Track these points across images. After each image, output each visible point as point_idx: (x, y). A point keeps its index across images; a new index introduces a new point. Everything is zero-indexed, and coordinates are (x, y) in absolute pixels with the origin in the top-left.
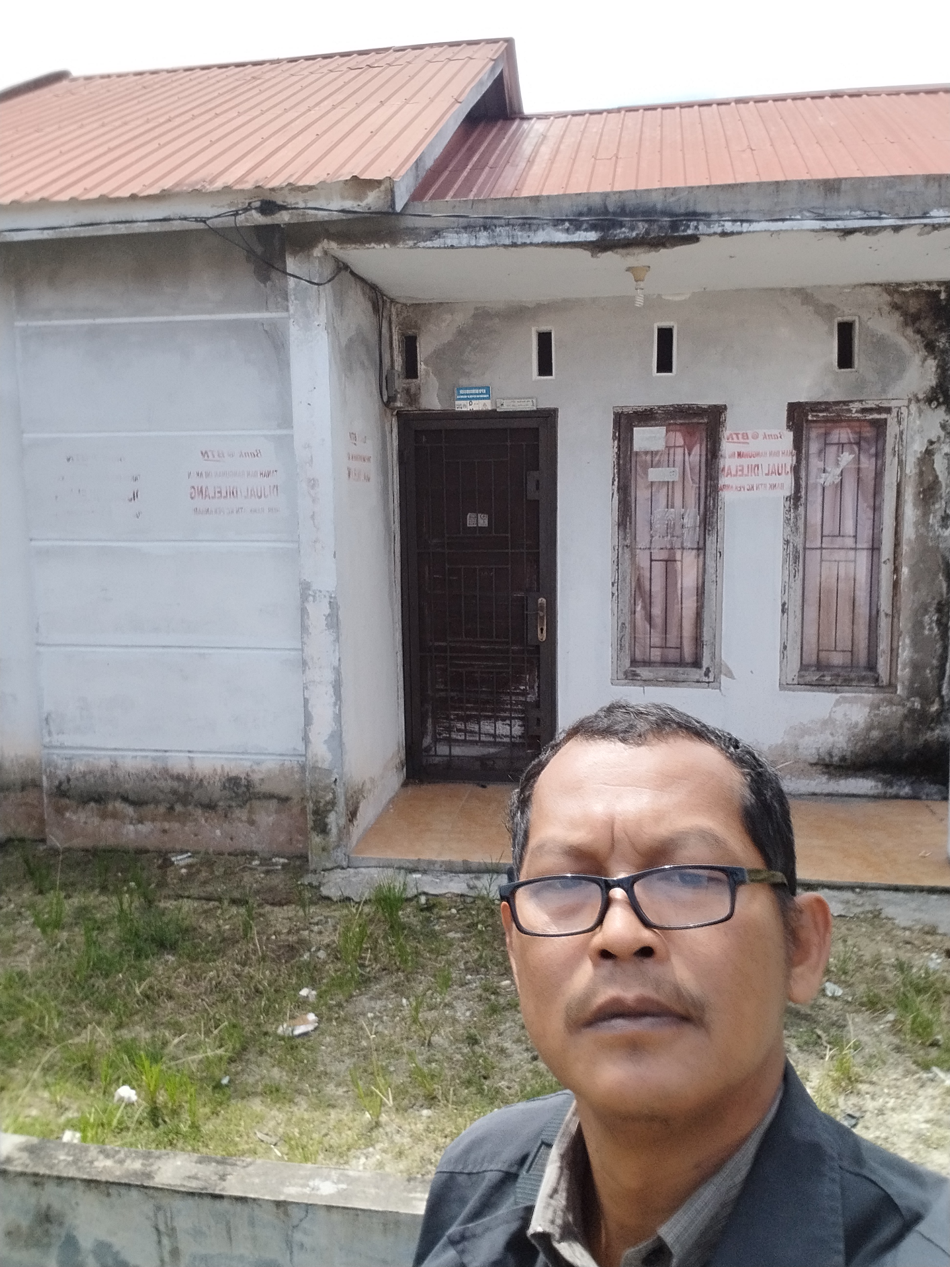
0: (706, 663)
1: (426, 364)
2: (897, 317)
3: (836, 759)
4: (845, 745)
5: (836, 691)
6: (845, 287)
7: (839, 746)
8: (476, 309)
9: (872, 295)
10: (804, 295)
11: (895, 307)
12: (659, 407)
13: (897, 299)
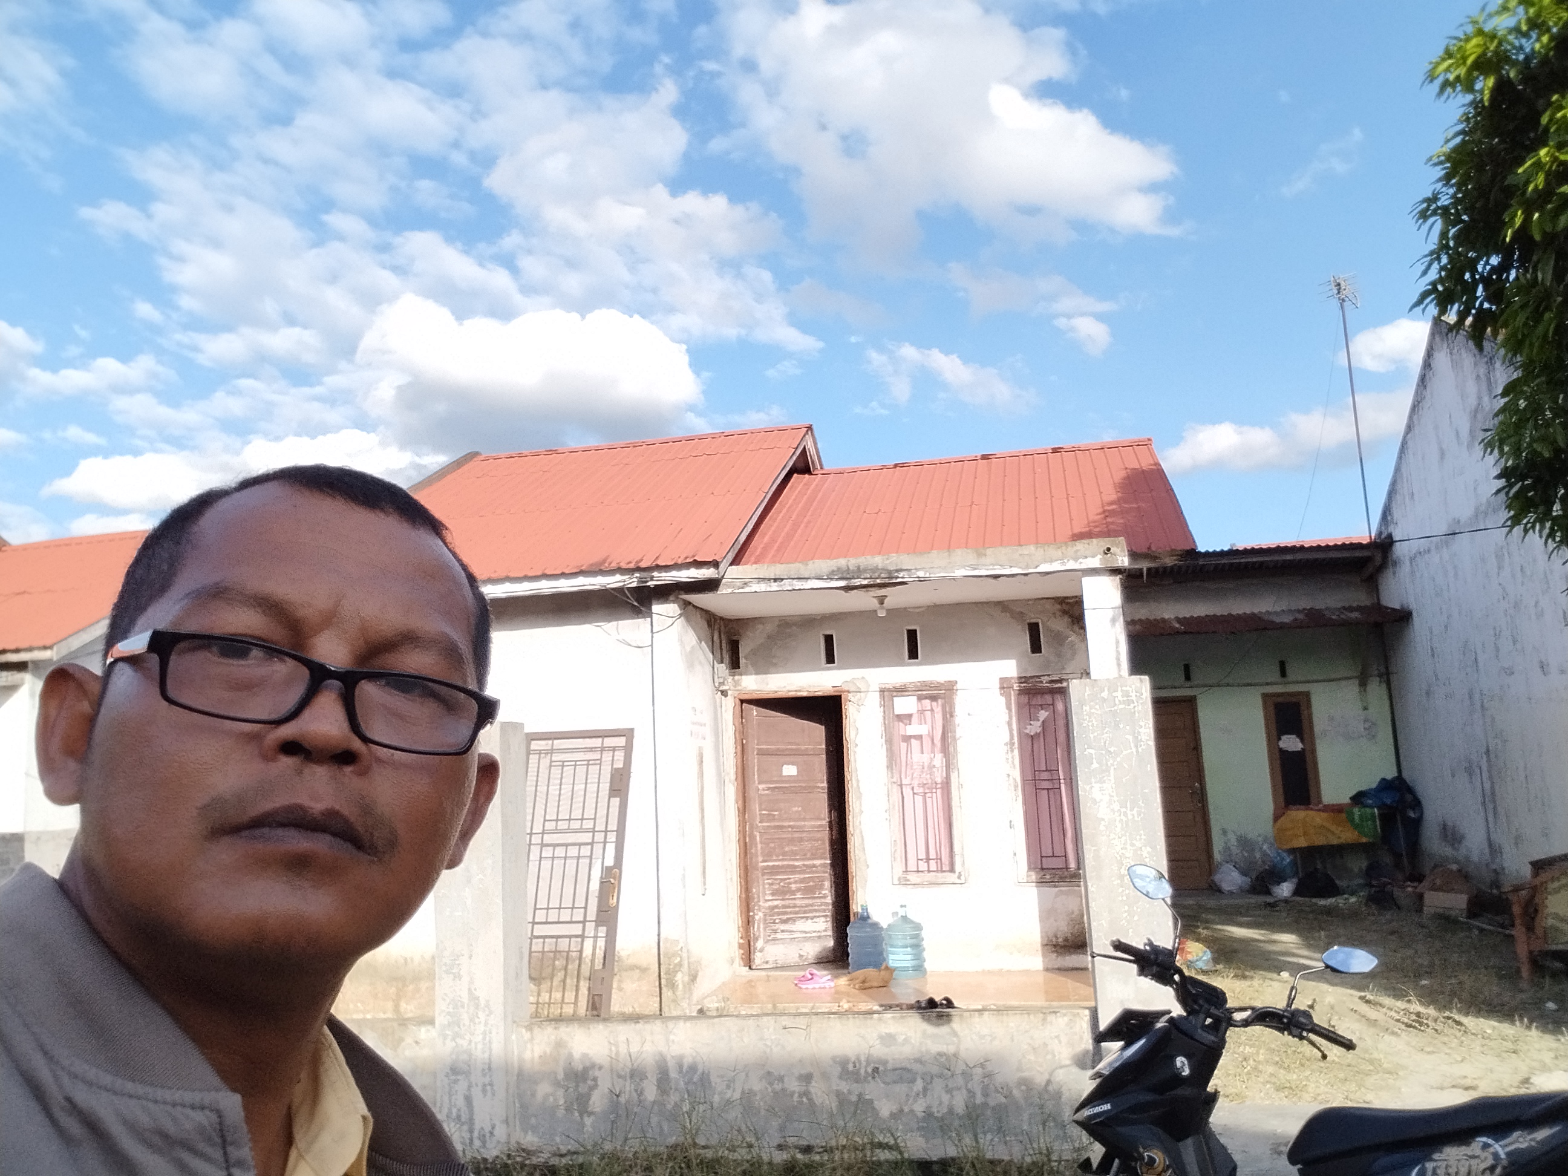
0: (958, 867)
1: (746, 658)
2: (1066, 619)
3: (1061, 940)
4: (1066, 928)
5: (1055, 886)
6: (1029, 600)
7: (1061, 929)
8: (780, 621)
9: (1048, 605)
10: (1003, 606)
11: (1065, 612)
12: (911, 683)
13: (1066, 607)
